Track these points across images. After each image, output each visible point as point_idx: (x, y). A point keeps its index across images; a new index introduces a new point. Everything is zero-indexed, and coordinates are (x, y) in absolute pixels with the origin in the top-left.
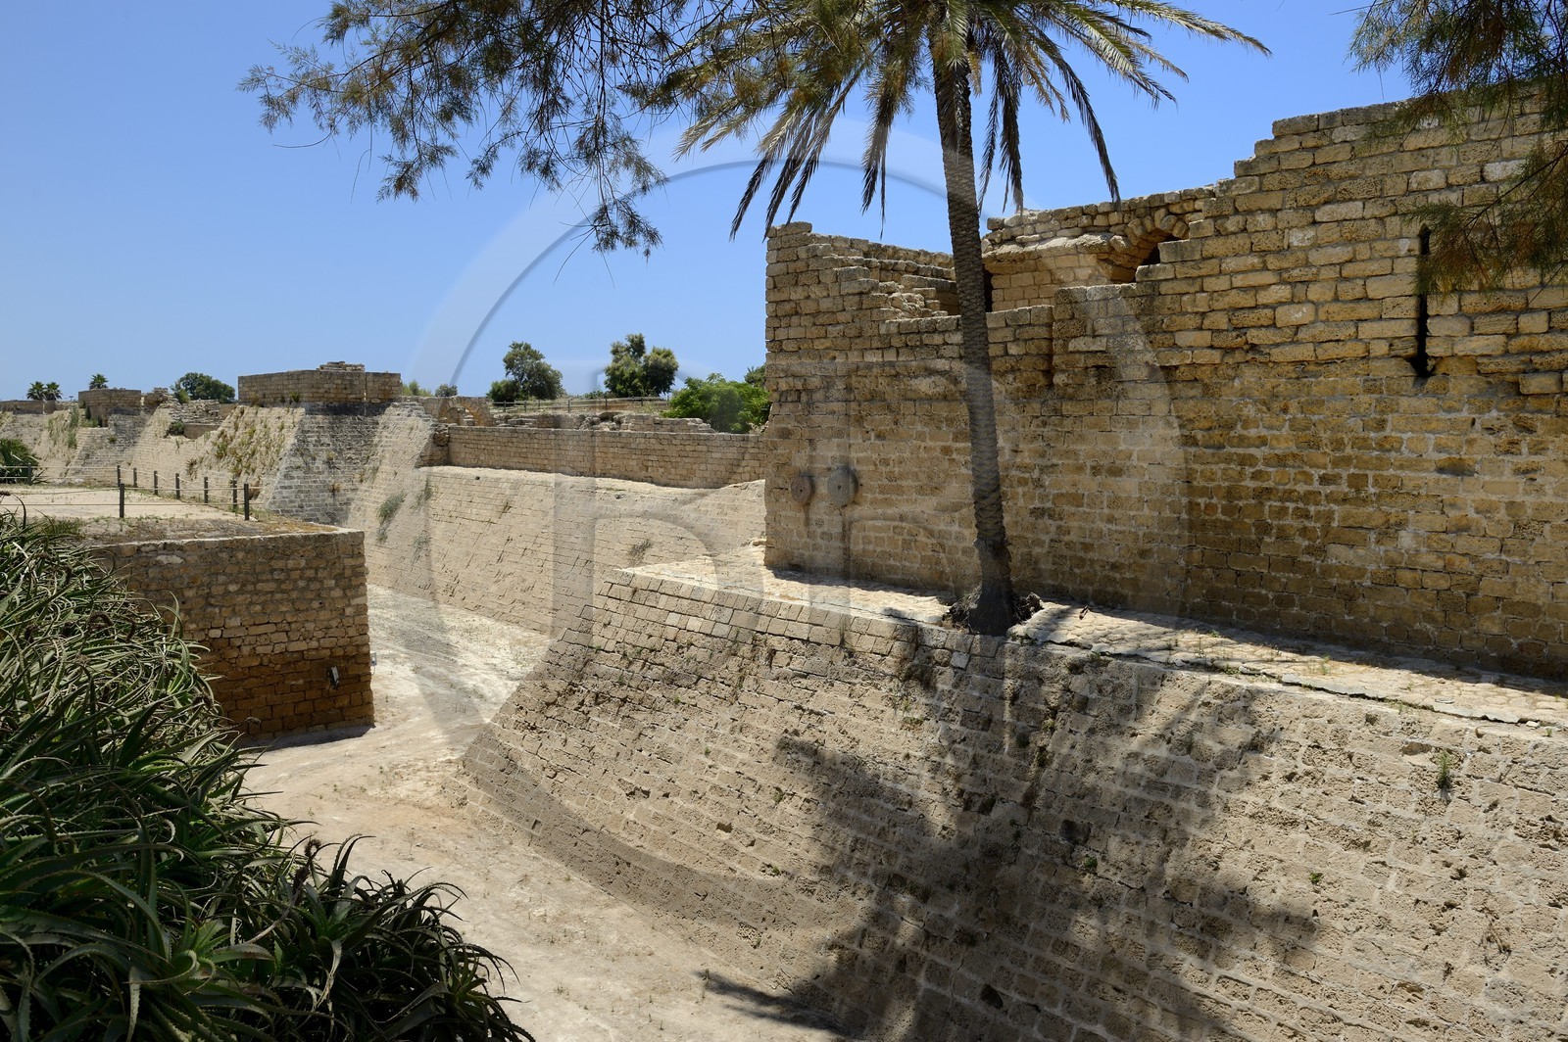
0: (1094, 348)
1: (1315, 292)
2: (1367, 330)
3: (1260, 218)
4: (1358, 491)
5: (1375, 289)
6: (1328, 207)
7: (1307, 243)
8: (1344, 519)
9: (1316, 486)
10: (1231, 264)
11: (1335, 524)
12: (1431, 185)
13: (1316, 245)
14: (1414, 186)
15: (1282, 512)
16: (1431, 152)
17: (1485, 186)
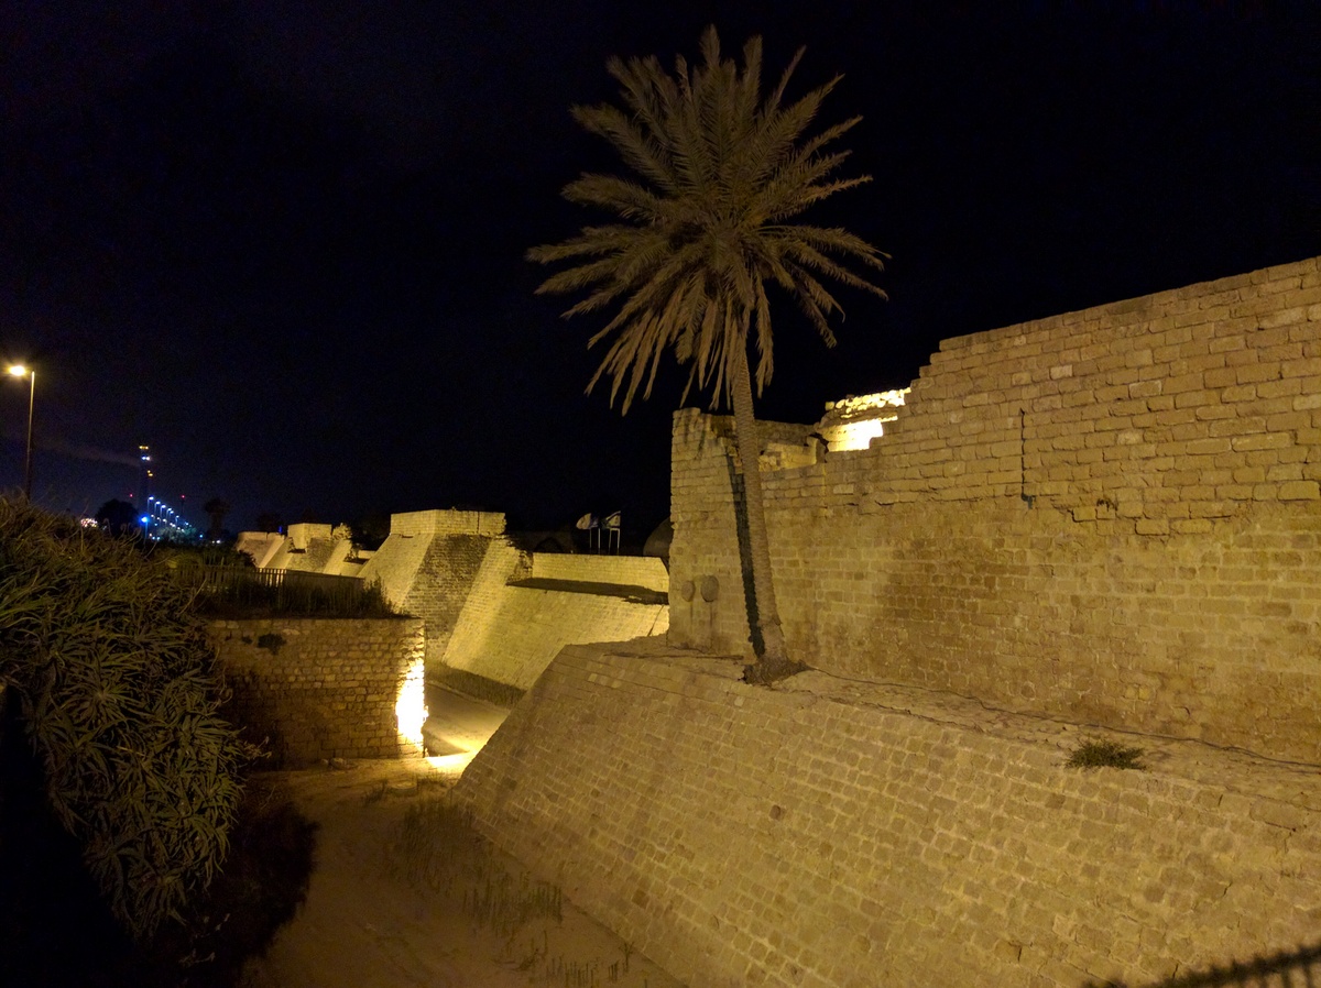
0: (846, 492)
1: (964, 453)
2: (994, 478)
3: (934, 404)
4: (990, 588)
5: (996, 450)
6: (969, 397)
7: (959, 421)
8: (983, 608)
9: (967, 585)
10: (919, 435)
11: (979, 612)
12: (1023, 382)
13: (964, 421)
14: (1014, 383)
15: (950, 603)
16: (1023, 361)
17: (1051, 382)
